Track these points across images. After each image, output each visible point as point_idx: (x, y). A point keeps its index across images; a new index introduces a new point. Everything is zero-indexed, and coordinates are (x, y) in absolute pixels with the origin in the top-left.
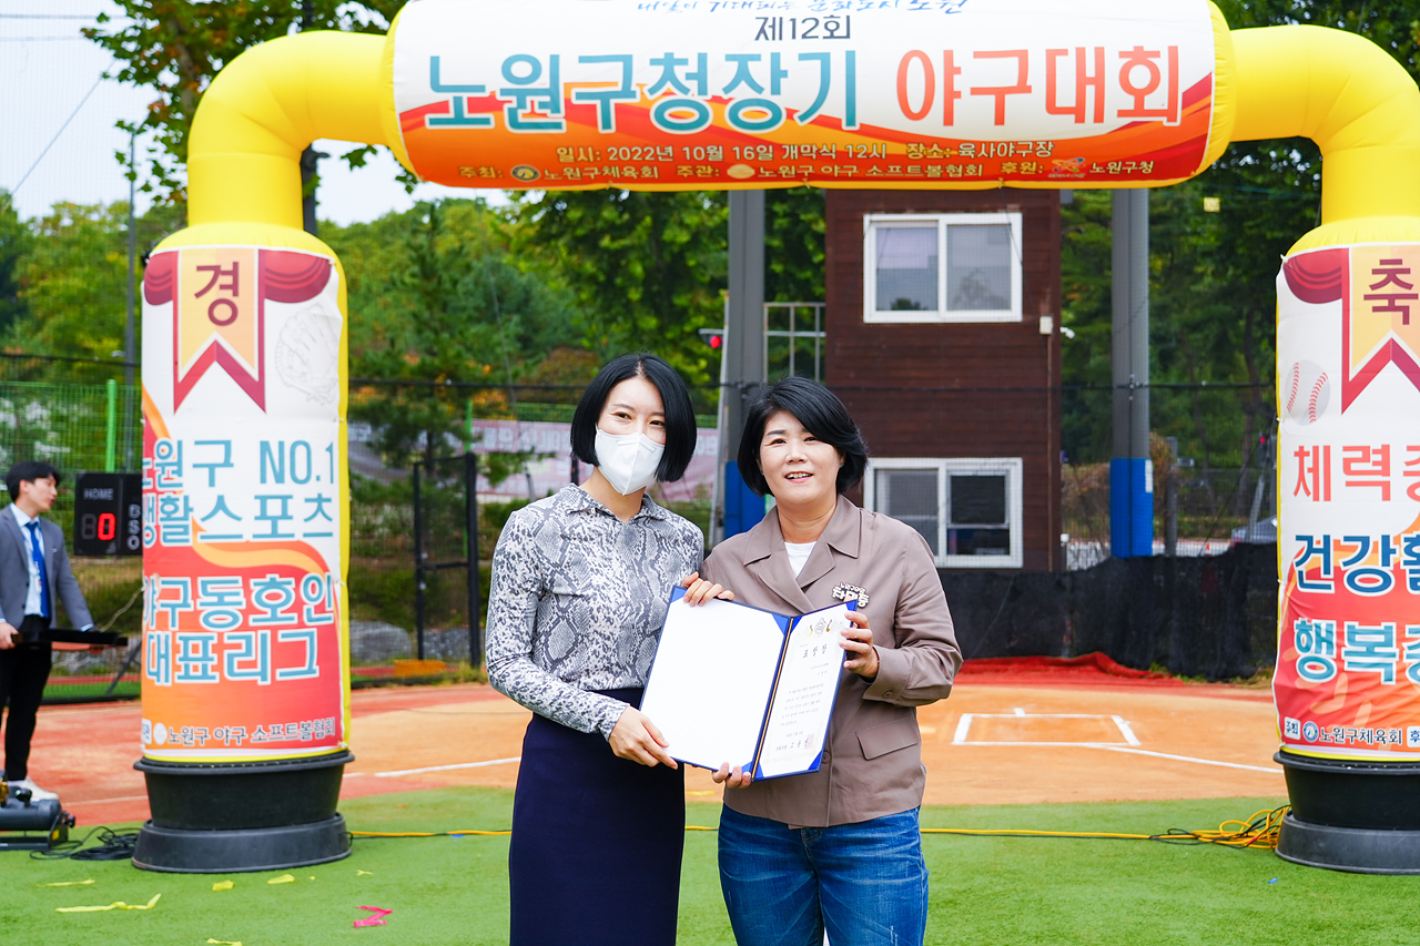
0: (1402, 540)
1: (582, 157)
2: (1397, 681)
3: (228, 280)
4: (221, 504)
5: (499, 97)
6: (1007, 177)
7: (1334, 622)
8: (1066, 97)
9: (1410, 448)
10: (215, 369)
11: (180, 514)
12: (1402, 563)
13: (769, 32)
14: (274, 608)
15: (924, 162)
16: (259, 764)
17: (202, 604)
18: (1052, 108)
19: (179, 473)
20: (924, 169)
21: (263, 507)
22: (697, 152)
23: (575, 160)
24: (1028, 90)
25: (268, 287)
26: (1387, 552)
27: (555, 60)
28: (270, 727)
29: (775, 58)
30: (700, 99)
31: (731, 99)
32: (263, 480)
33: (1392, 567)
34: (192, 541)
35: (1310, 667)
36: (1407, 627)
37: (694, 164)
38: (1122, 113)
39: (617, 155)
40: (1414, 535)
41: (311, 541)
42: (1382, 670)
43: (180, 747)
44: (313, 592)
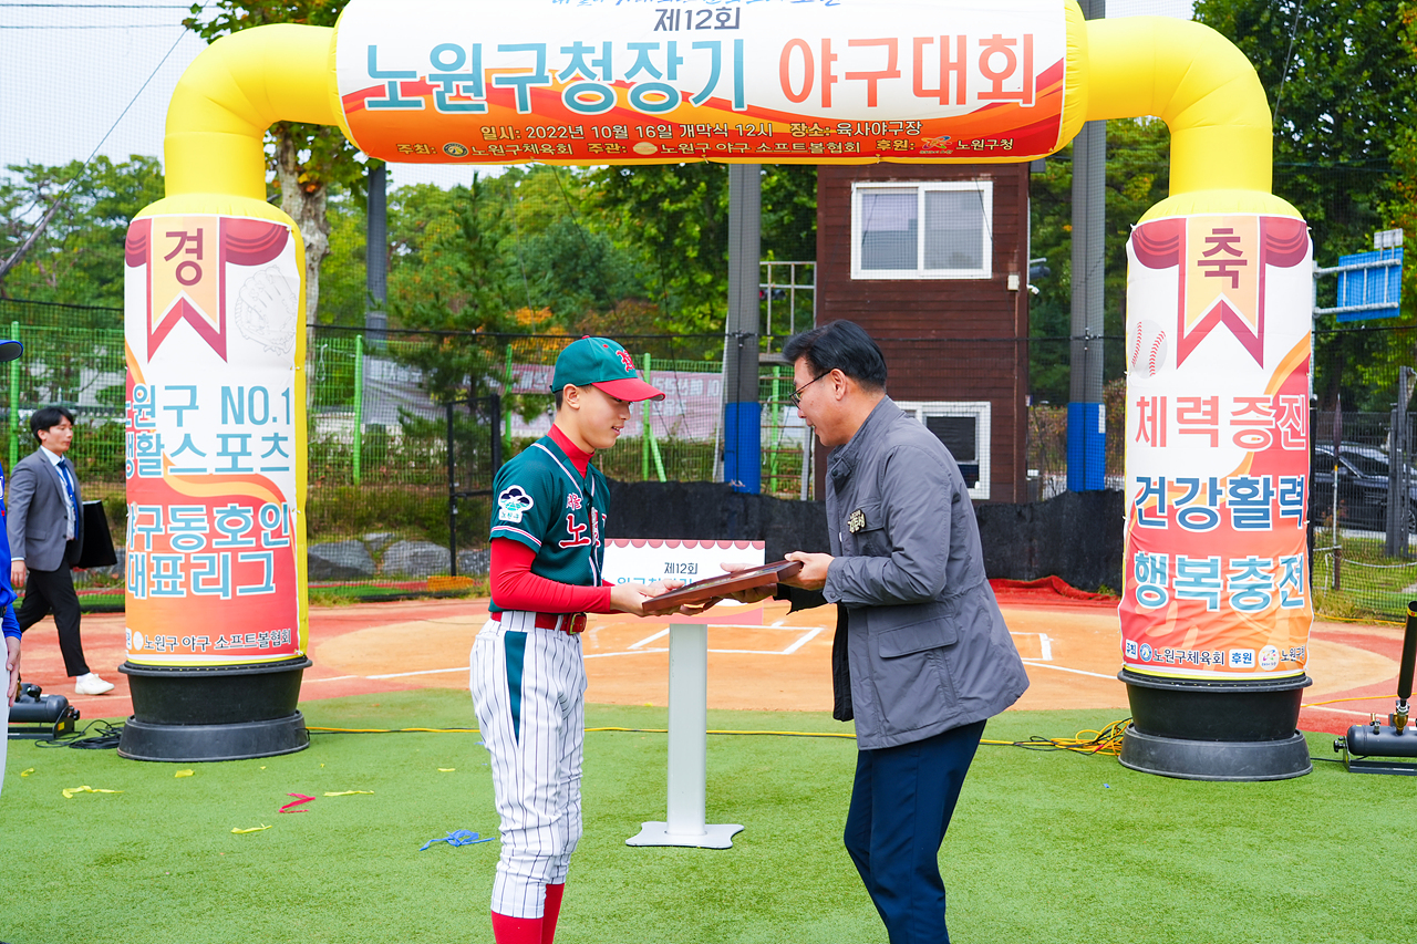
0: (1228, 482)
1: (504, 135)
2: (1221, 608)
3: (193, 245)
4: (187, 441)
5: (428, 82)
6: (883, 154)
7: (1167, 556)
8: (931, 81)
9: (1237, 400)
10: (183, 324)
11: (153, 450)
12: (1227, 503)
13: (667, 22)
14: (234, 533)
15: (808, 140)
16: (221, 668)
17: (171, 529)
18: (919, 91)
19: (152, 414)
20: (807, 146)
21: (225, 445)
22: (604, 131)
23: (498, 138)
24: (897, 74)
25: (228, 250)
26: (1214, 493)
27: (477, 48)
28: (231, 637)
29: (672, 46)
30: (605, 84)
31: (633, 83)
32: (225, 421)
33: (1218, 507)
34: (164, 474)
35: (1147, 595)
36: (1231, 560)
37: (603, 142)
38: (982, 96)
39: (535, 134)
40: (1239, 478)
41: (268, 475)
42: (1207, 599)
43: (154, 653)
44: (271, 520)
